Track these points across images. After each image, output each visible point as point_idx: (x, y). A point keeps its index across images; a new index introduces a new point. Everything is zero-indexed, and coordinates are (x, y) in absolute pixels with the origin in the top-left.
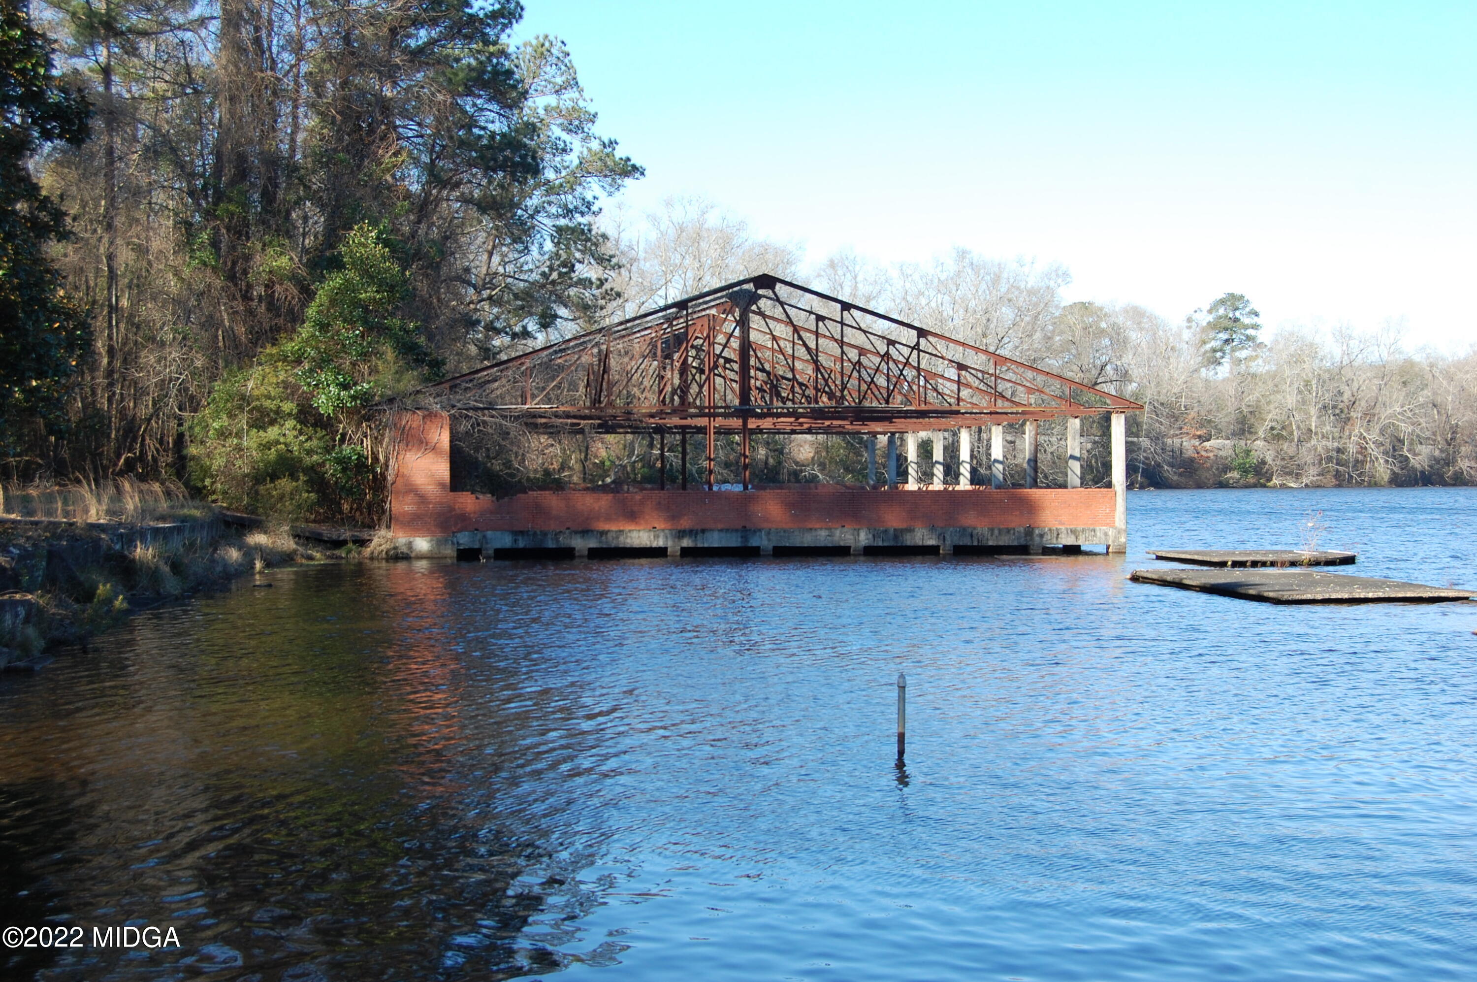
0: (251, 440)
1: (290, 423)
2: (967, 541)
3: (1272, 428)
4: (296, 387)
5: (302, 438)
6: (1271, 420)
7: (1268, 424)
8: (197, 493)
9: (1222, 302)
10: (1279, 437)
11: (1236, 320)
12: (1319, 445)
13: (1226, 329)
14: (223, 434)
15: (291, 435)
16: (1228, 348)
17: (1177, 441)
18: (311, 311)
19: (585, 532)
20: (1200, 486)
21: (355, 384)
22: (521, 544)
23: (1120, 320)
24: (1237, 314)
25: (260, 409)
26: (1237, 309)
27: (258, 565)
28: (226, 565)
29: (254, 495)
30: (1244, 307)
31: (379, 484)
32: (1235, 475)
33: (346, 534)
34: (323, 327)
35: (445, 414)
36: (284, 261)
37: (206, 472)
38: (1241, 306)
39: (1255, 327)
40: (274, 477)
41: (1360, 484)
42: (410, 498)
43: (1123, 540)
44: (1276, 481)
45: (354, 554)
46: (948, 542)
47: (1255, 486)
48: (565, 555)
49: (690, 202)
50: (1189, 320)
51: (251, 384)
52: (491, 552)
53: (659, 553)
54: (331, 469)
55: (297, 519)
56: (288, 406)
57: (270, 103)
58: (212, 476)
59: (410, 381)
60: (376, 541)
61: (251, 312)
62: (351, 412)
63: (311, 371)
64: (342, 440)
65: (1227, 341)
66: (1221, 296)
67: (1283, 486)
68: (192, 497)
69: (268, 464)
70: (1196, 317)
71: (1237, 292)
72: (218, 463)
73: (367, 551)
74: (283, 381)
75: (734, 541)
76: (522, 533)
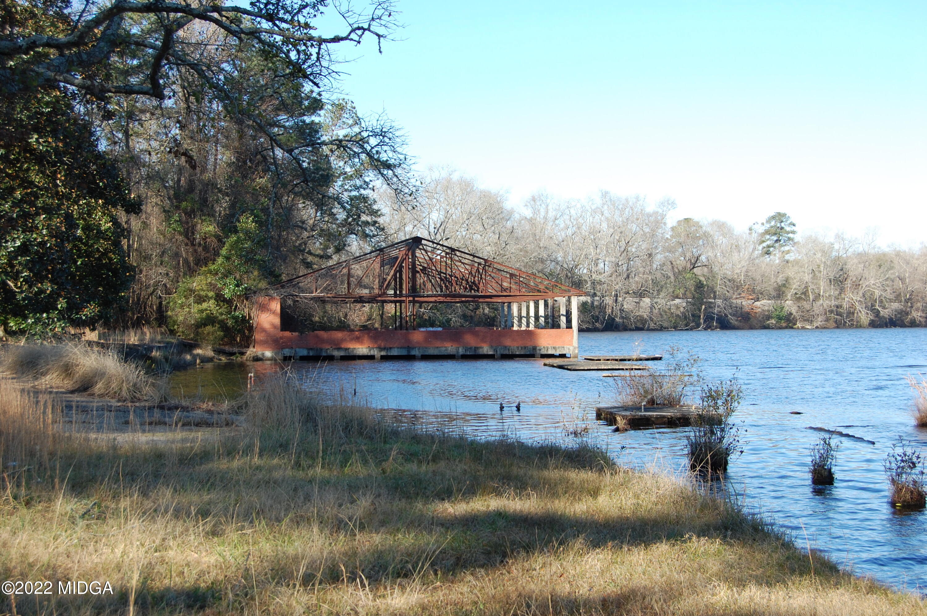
0: (195, 308)
1: (212, 301)
2: (507, 352)
3: (796, 294)
4: (215, 286)
5: (218, 308)
6: (795, 289)
7: (793, 291)
8: (172, 332)
9: (773, 218)
10: (799, 299)
11: (782, 228)
12: (825, 303)
13: (775, 234)
14: (182, 306)
15: (213, 307)
16: (777, 245)
17: (739, 301)
18: (224, 252)
19: (339, 349)
20: (752, 328)
21: (242, 285)
22: (311, 354)
23: (709, 229)
24: (783, 224)
25: (199, 296)
26: (782, 222)
27: (198, 361)
28: (185, 361)
29: (197, 334)
30: (786, 221)
31: (251, 328)
32: (773, 321)
33: (235, 350)
34: (228, 258)
35: (278, 298)
36: (211, 228)
37: (175, 322)
38: (784, 220)
39: (793, 232)
40: (205, 325)
41: (851, 326)
42: (263, 334)
43: (577, 351)
44: (799, 325)
45: (239, 359)
46: (498, 353)
47: (786, 328)
48: (331, 358)
49: (443, 168)
50: (750, 229)
51: (195, 284)
52: (298, 357)
53: (371, 358)
54: (230, 323)
55: (215, 344)
56: (211, 294)
57: (205, 157)
58: (178, 325)
59: (263, 285)
60: (248, 352)
61: (195, 251)
62: (239, 296)
63: (222, 278)
64: (235, 310)
65: (777, 241)
66: (773, 214)
67: (803, 328)
68: (170, 334)
69: (202, 319)
70: (754, 227)
71: (782, 211)
72: (181, 318)
73: (245, 358)
74: (210, 283)
75: (404, 352)
76: (311, 349)
